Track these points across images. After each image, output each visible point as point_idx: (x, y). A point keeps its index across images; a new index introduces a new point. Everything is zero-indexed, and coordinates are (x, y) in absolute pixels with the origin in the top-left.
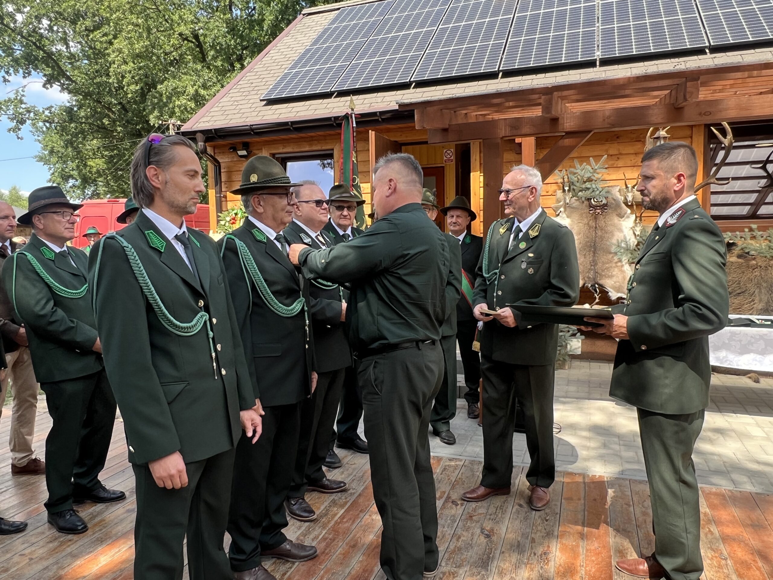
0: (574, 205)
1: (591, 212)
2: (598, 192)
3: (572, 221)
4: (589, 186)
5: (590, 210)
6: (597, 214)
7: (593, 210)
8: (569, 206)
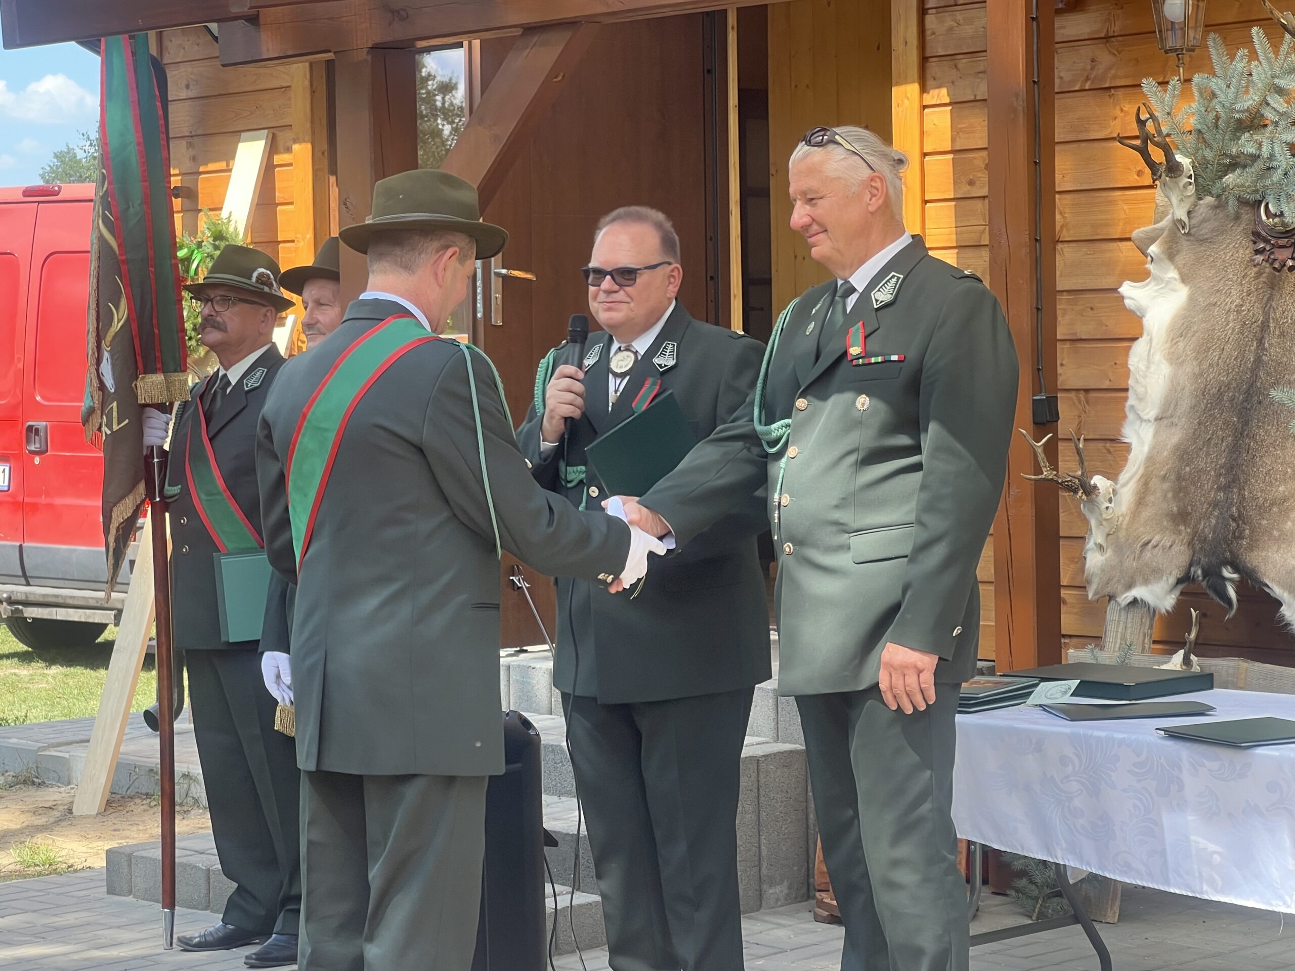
0: (1205, 230)
1: (1259, 258)
2: (1277, 176)
3: (1191, 299)
4: (1251, 149)
5: (1257, 252)
6: (1277, 265)
7: (1264, 249)
8: (1188, 234)
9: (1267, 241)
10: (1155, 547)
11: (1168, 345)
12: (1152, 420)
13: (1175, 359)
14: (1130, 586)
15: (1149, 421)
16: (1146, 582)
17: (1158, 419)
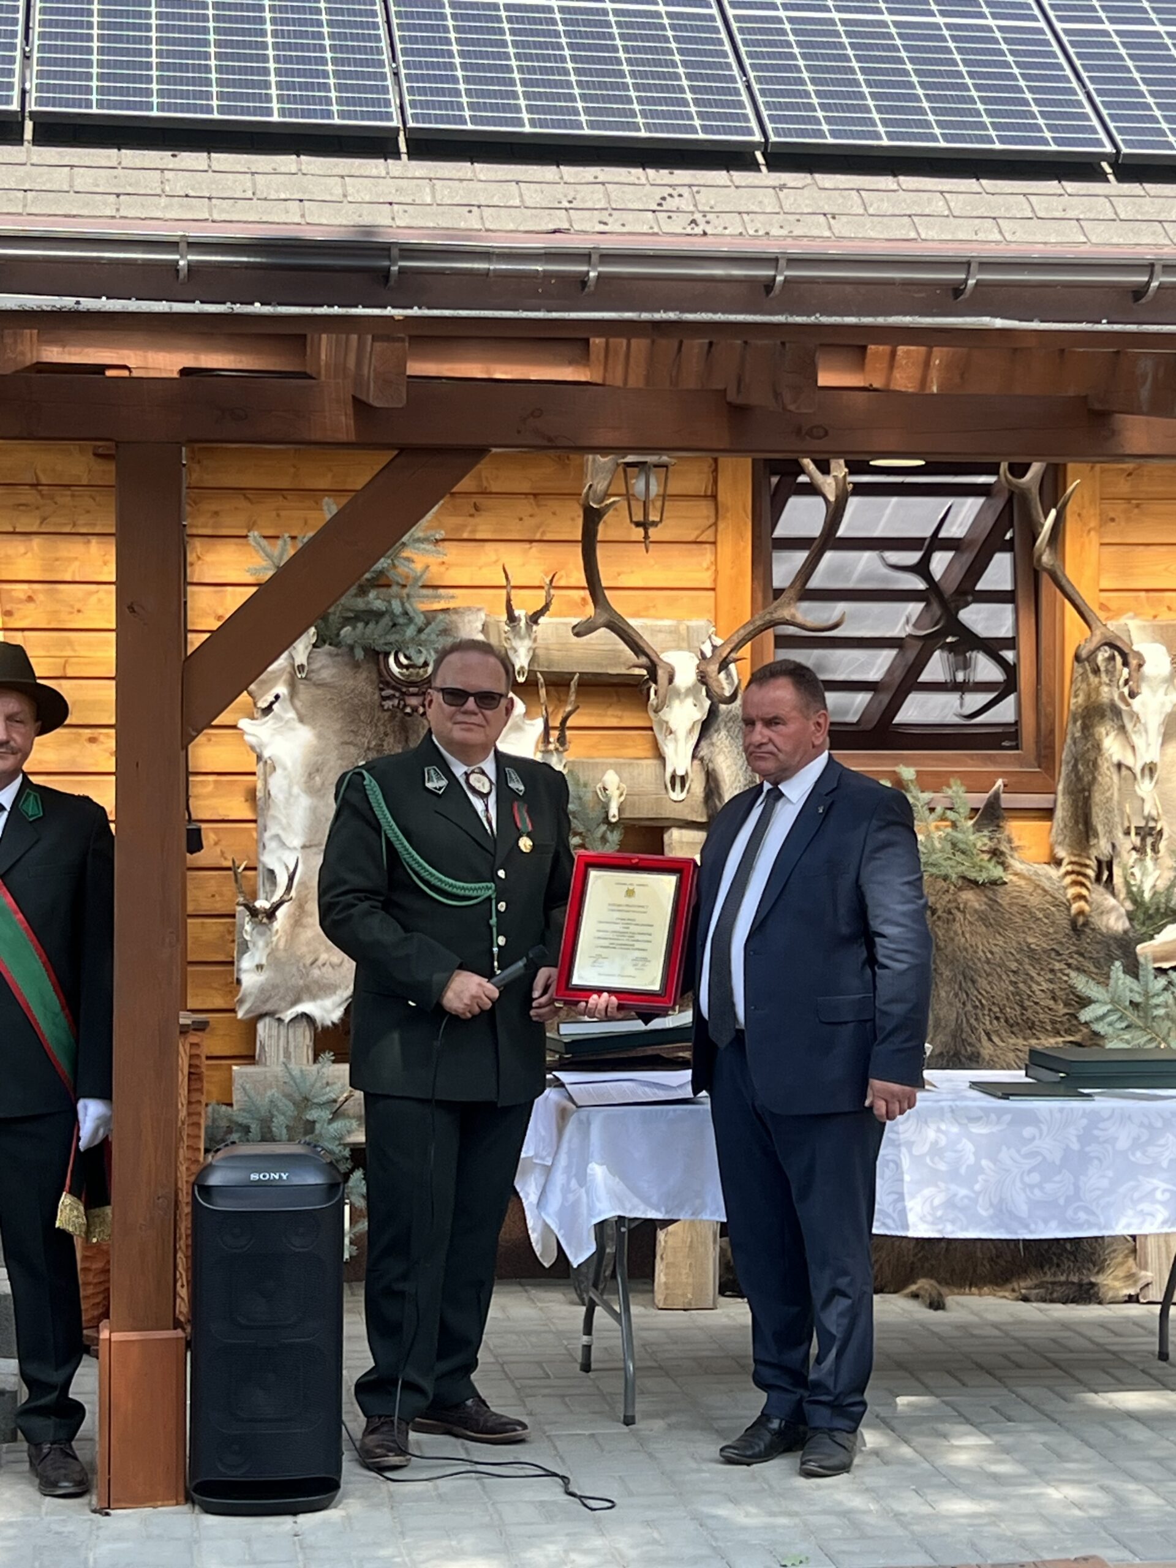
0: (325, 675)
1: (388, 704)
5: (384, 698)
6: (408, 710)
7: (394, 696)
8: (305, 678)
9: (394, 688)
10: (324, 965)
11: (303, 780)
12: (298, 847)
13: (312, 790)
14: (296, 1001)
15: (295, 848)
16: (314, 998)
17: (304, 847)
